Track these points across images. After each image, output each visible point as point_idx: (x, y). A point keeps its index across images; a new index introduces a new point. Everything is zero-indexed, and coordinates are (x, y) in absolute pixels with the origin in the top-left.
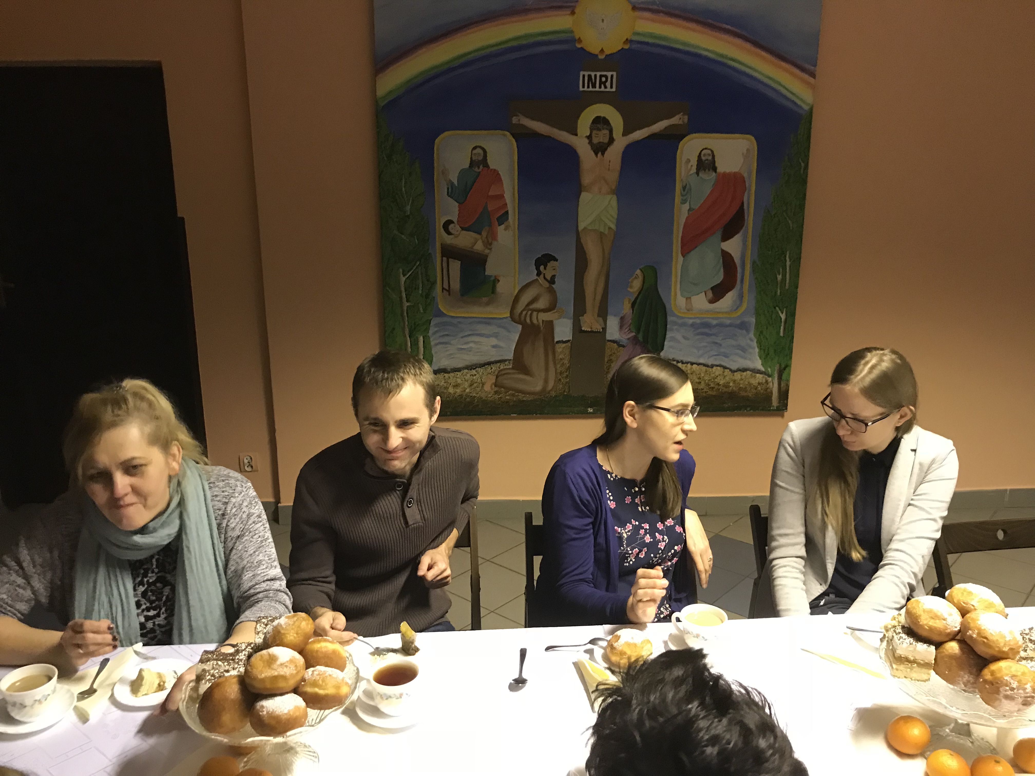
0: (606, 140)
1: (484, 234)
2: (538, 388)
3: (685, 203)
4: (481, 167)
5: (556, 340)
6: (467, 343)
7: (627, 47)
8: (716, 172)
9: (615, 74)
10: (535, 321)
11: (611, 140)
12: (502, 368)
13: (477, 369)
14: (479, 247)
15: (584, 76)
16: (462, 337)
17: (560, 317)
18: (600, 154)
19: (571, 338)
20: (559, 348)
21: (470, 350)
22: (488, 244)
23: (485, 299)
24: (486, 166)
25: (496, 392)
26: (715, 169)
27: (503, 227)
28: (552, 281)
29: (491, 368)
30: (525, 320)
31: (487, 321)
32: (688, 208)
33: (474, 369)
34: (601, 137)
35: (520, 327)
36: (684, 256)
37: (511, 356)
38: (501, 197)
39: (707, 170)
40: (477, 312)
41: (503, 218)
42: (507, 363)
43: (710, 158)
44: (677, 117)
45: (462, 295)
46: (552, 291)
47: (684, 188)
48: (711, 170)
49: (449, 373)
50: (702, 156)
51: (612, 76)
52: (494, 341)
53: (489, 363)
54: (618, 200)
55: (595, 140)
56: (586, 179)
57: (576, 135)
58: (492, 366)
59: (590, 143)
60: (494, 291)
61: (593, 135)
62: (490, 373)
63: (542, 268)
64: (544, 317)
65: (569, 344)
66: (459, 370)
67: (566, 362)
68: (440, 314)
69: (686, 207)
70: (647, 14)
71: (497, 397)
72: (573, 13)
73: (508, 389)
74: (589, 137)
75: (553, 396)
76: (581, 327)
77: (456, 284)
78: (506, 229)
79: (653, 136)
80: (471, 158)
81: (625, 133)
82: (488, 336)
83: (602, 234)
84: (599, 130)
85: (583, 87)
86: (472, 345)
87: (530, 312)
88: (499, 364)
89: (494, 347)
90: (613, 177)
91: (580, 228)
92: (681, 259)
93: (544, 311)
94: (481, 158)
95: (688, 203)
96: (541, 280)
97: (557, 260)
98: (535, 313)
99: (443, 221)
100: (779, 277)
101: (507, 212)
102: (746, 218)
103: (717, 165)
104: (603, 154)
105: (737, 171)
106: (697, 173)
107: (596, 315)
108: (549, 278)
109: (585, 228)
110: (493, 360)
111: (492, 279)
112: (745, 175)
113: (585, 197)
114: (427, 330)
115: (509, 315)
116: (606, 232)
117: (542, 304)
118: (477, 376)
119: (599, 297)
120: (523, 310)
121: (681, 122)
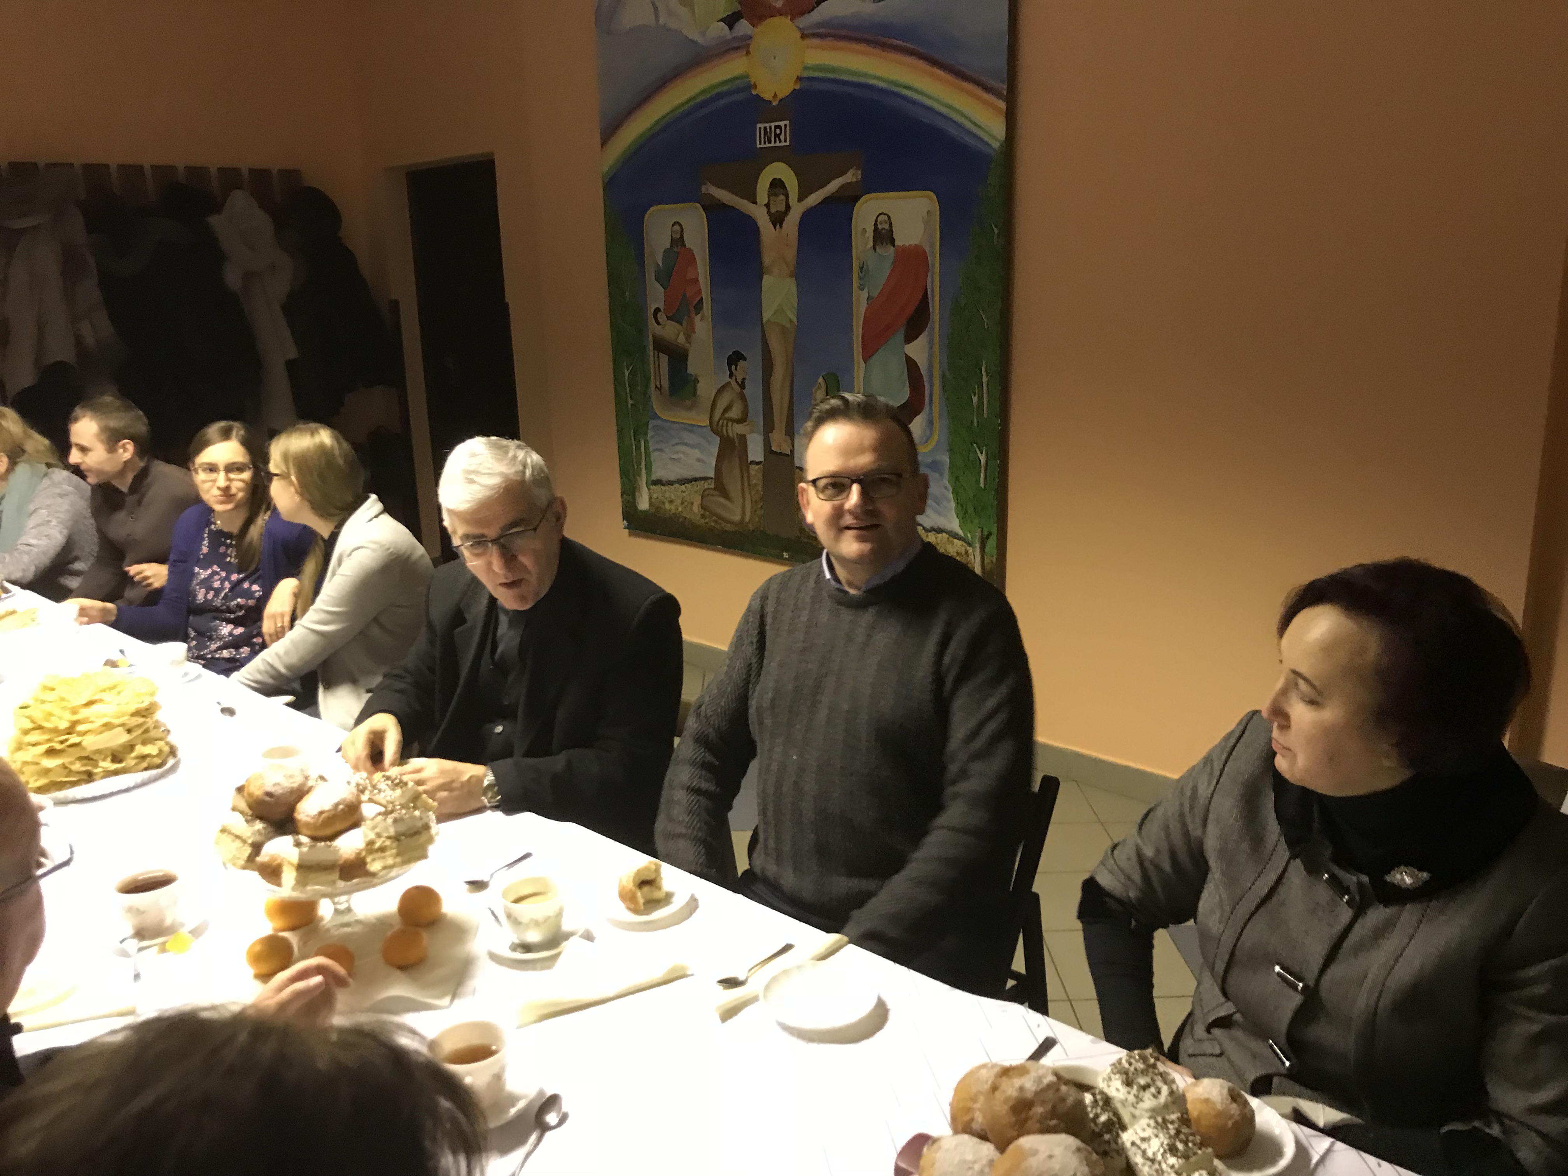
0: (782, 208)
1: (684, 324)
2: (737, 518)
3: (862, 290)
4: (680, 247)
5: (750, 460)
6: (677, 453)
7: (797, 87)
8: (894, 246)
9: (787, 122)
10: (731, 435)
11: (788, 207)
12: (706, 487)
13: (686, 485)
14: (681, 339)
15: (760, 128)
16: (673, 445)
17: (752, 432)
18: (778, 226)
19: (762, 459)
20: (754, 469)
21: (678, 460)
22: (688, 337)
23: (688, 402)
24: (683, 245)
25: (703, 516)
26: (892, 241)
27: (699, 316)
28: (742, 386)
29: (697, 486)
30: (722, 430)
31: (691, 428)
32: (867, 296)
33: (684, 484)
34: (778, 206)
35: (718, 439)
36: (865, 362)
37: (712, 474)
38: (696, 281)
39: (884, 244)
40: (683, 416)
41: (699, 306)
42: (709, 481)
43: (887, 226)
44: (851, 171)
45: (671, 395)
46: (743, 398)
47: (861, 268)
48: (889, 245)
49: (664, 485)
50: (878, 223)
51: (785, 125)
52: (697, 453)
53: (695, 480)
54: (798, 285)
55: (773, 210)
56: (767, 260)
57: (756, 203)
58: (698, 483)
59: (769, 212)
60: (695, 393)
61: (771, 202)
62: (696, 492)
63: (733, 367)
64: (739, 429)
65: (761, 466)
66: (671, 483)
67: (760, 489)
68: (655, 417)
69: (864, 295)
70: (816, 41)
71: (703, 521)
72: (748, 53)
73: (713, 514)
74: (767, 206)
75: (751, 529)
76: (771, 447)
77: (666, 384)
78: (701, 320)
79: (827, 200)
80: (672, 237)
81: (800, 200)
82: (692, 446)
83: (783, 327)
84: (776, 195)
85: (760, 144)
86: (681, 455)
87: (725, 422)
88: (703, 482)
89: (699, 460)
90: (791, 254)
91: (765, 320)
92: (863, 365)
93: (738, 421)
94: (678, 236)
95: (866, 290)
96: (733, 383)
97: (745, 359)
98: (730, 424)
99: (653, 310)
100: (975, 399)
101: (702, 298)
102: (931, 310)
103: (895, 236)
104: (781, 226)
105: (917, 243)
106: (874, 248)
107: (784, 432)
108: (740, 381)
109: (769, 321)
110: (698, 475)
111: (693, 378)
112: (927, 249)
113: (767, 280)
114: (646, 434)
115: (708, 423)
116: (788, 326)
117: (735, 413)
118: (687, 493)
119: (785, 411)
120: (720, 419)
121: (855, 180)
